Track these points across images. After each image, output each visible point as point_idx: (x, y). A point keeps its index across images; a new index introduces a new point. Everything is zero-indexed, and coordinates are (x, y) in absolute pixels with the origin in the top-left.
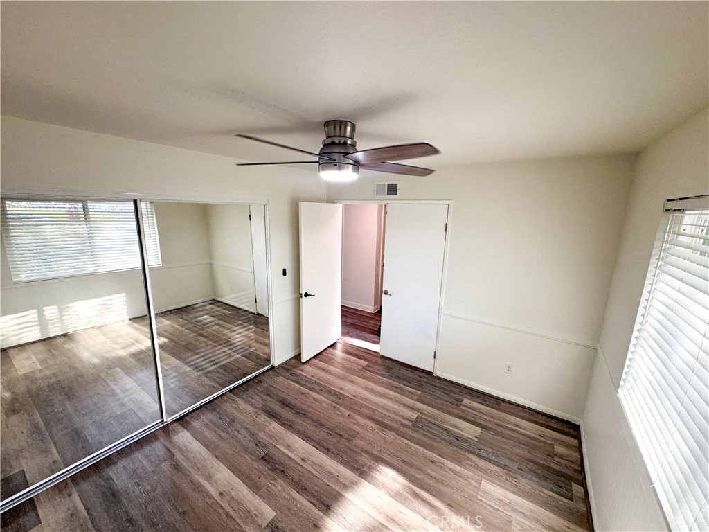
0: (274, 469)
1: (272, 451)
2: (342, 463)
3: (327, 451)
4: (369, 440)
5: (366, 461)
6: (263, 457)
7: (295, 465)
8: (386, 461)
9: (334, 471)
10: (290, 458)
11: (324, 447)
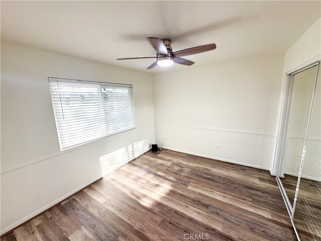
0: (199, 201)
1: (206, 210)
2: (167, 206)
3: (176, 212)
4: (152, 221)
5: (155, 208)
6: (208, 206)
7: (190, 204)
8: (145, 209)
9: (170, 202)
10: (194, 207)
11: (178, 214)
